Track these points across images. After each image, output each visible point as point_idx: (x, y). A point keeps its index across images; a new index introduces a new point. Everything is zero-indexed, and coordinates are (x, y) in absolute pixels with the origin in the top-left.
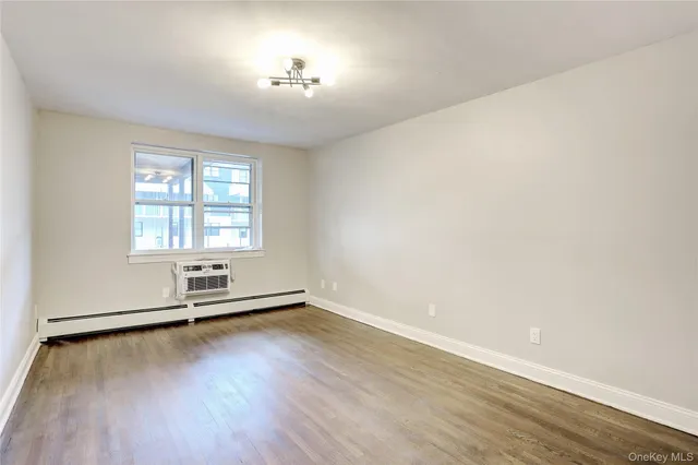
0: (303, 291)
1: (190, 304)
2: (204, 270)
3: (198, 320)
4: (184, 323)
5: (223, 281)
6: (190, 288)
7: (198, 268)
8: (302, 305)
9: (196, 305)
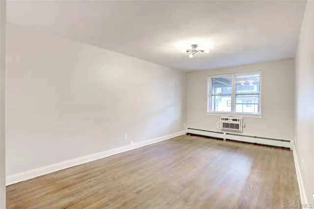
0: (289, 141)
1: (225, 133)
2: (229, 120)
3: (227, 140)
4: (222, 139)
5: (237, 126)
6: (224, 126)
7: (227, 119)
8: (289, 149)
9: (227, 134)
